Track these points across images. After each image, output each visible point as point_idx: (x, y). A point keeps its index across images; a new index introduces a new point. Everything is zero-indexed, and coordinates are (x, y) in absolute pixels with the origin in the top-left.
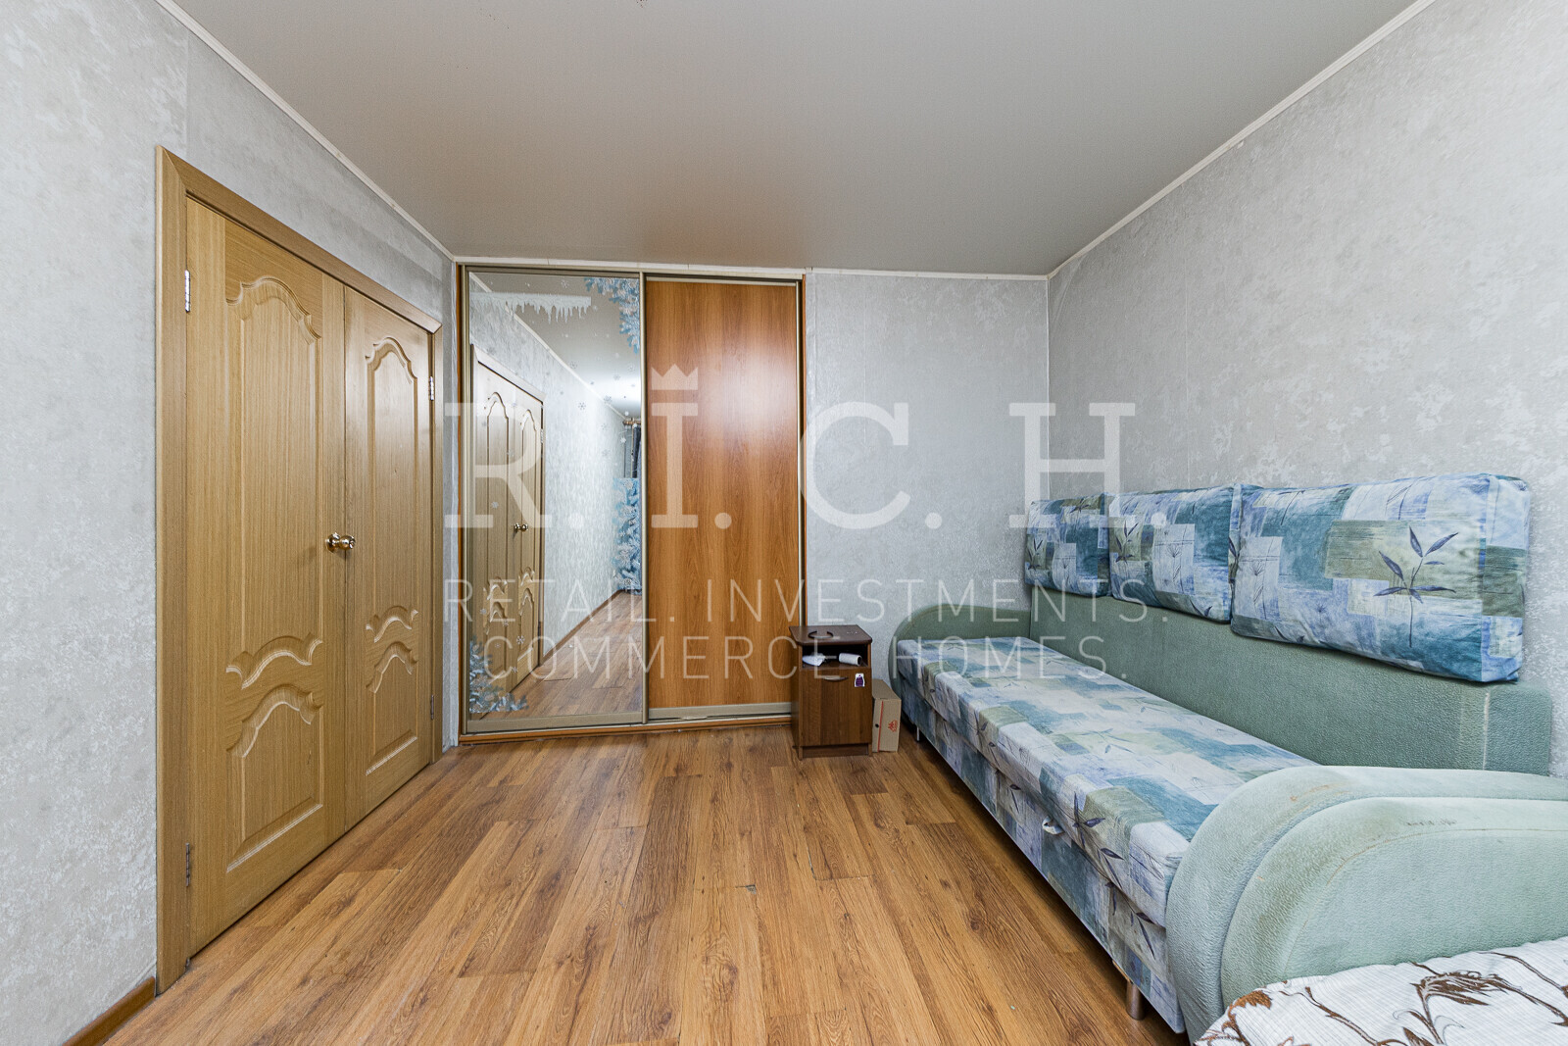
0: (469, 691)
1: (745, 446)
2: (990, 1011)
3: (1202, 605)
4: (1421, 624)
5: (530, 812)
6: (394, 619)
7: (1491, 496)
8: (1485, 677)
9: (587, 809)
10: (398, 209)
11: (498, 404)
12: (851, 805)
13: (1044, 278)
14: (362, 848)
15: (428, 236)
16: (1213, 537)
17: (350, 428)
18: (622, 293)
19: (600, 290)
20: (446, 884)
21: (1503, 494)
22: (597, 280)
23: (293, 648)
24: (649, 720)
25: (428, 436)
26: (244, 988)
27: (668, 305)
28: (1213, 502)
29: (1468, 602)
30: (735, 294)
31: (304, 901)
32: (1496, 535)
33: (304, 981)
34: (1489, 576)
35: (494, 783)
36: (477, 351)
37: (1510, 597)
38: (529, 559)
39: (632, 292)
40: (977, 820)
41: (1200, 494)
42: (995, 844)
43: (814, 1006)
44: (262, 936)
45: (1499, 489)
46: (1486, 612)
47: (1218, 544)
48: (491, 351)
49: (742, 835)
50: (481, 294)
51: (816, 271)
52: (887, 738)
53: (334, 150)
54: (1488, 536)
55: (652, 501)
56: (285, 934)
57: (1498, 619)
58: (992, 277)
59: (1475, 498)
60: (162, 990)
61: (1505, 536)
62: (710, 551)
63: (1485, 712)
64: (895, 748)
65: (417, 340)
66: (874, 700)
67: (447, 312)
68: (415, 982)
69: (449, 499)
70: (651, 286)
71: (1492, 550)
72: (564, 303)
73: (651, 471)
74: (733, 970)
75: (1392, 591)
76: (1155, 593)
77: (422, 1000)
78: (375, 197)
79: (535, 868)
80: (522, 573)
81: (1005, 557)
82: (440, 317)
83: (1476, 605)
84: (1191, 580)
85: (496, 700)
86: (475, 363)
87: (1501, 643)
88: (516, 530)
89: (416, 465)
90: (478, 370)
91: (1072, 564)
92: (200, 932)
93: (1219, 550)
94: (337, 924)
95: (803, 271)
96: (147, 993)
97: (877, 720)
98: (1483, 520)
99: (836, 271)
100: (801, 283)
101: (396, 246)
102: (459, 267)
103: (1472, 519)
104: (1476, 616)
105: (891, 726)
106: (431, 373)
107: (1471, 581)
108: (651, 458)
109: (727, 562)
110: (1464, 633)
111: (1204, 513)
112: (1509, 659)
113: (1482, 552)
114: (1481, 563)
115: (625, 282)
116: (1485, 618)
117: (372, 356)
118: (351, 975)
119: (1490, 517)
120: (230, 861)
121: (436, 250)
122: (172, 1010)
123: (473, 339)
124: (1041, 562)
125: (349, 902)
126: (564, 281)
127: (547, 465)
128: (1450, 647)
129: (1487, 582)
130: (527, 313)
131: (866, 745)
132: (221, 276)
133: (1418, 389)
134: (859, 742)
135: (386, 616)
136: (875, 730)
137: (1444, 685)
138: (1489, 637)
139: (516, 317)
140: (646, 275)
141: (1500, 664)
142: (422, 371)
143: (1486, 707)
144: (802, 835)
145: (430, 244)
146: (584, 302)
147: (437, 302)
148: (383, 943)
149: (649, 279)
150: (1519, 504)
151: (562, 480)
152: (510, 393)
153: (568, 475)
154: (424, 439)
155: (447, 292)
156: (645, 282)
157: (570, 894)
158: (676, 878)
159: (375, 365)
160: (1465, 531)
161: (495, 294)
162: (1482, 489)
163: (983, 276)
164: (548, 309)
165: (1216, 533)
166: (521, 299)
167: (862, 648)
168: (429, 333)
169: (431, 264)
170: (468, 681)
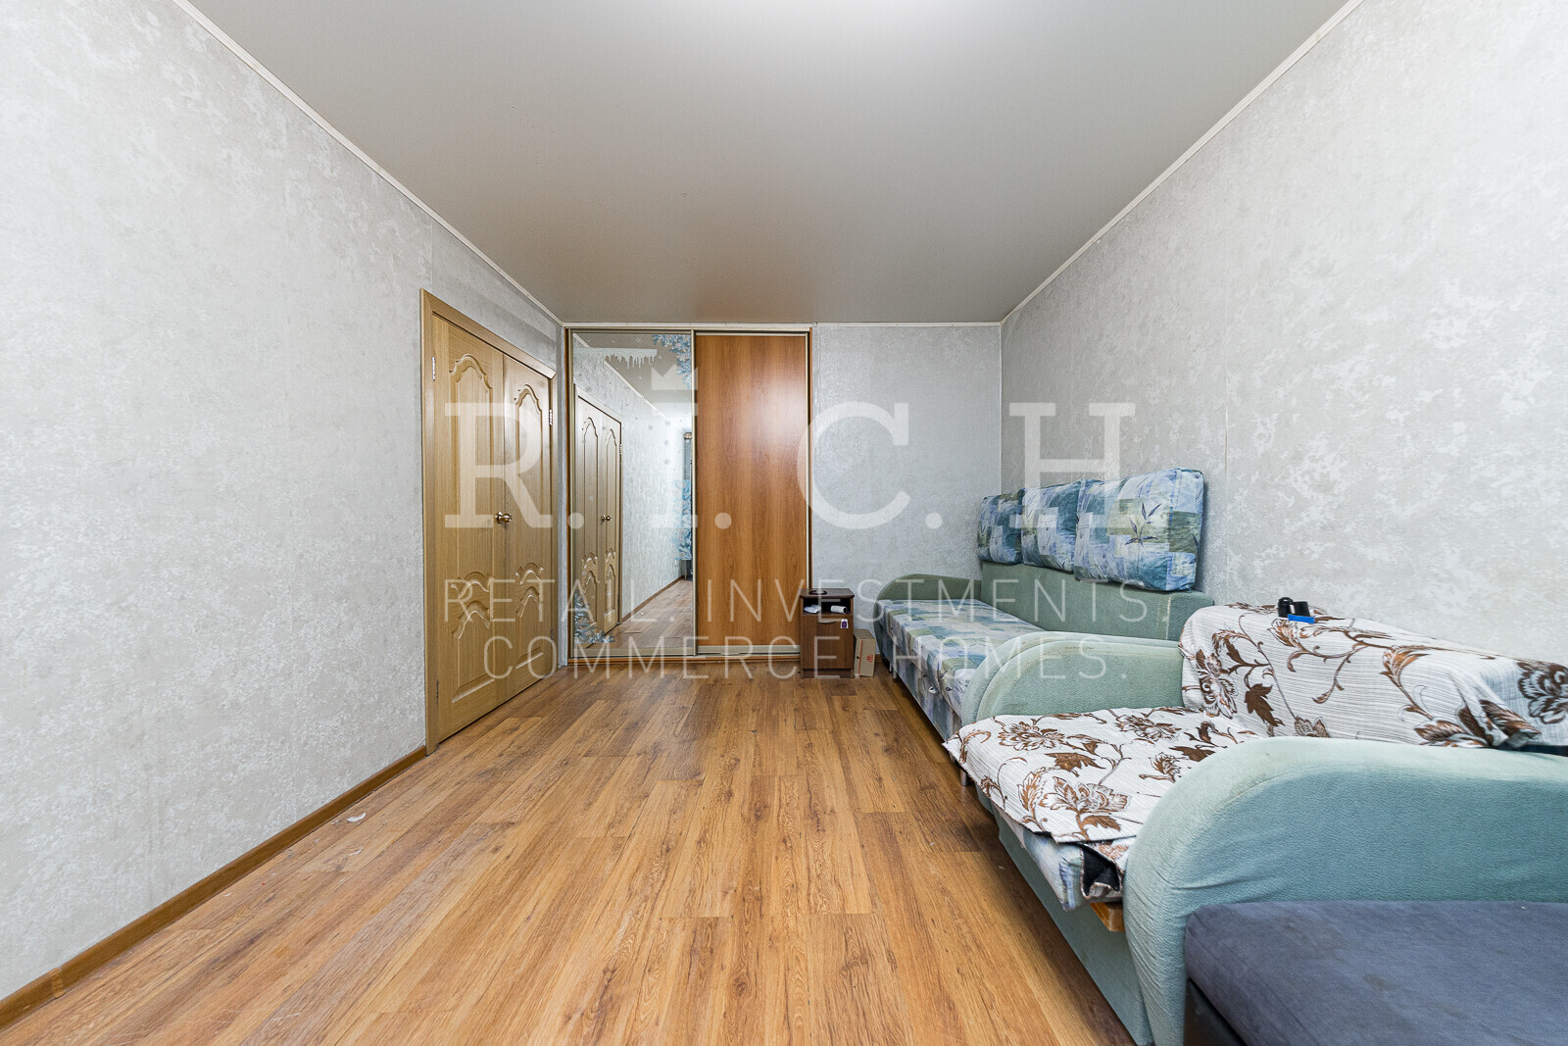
0: (574, 628)
1: (767, 456)
2: (880, 779)
3: (1060, 561)
4: (1142, 560)
5: (617, 696)
6: (530, 571)
7: (1177, 481)
8: (1168, 588)
9: (653, 698)
10: (531, 297)
11: (591, 426)
12: (829, 701)
13: (998, 324)
14: (517, 709)
15: (547, 311)
16: (1067, 515)
17: (507, 445)
18: (679, 345)
19: (663, 344)
20: (570, 724)
21: (1183, 480)
22: (661, 337)
23: (480, 580)
24: (697, 654)
25: (548, 451)
26: (470, 756)
27: (711, 353)
28: (1070, 491)
29: (1163, 545)
30: (760, 345)
31: (490, 728)
32: (1179, 504)
33: (501, 755)
34: (1174, 529)
35: (594, 683)
36: (577, 388)
37: (1185, 541)
38: (612, 542)
39: (686, 344)
40: (912, 709)
41: (1065, 487)
42: (918, 719)
43: (780, 773)
44: (472, 740)
45: (1181, 477)
46: (1171, 550)
47: (1070, 520)
48: (588, 390)
49: (754, 711)
50: (581, 347)
51: (819, 325)
52: (865, 668)
53: (497, 268)
54: (1174, 505)
55: (700, 496)
56: (484, 739)
57: (1177, 554)
58: (955, 324)
59: (1170, 483)
60: (428, 753)
61: (1183, 505)
62: (742, 533)
63: (1169, 608)
64: (872, 675)
65: (542, 384)
66: (855, 639)
67: (559, 363)
68: (561, 756)
69: (561, 493)
70: (699, 339)
71: (1176, 513)
72: (638, 354)
73: (699, 474)
74: (738, 760)
75: (1132, 541)
76: (1040, 556)
77: (565, 763)
78: (518, 292)
79: (624, 720)
80: (607, 553)
81: (965, 540)
82: (555, 367)
83: (1166, 546)
84: (1054, 545)
85: (593, 635)
86: (577, 397)
87: (1178, 568)
88: (603, 520)
89: (542, 470)
90: (579, 402)
91: (1000, 541)
92: (443, 733)
93: (1071, 524)
94: (511, 738)
95: (811, 325)
96: (420, 754)
97: (857, 654)
98: (1172, 496)
99: (836, 325)
100: (809, 333)
101: (530, 323)
102: (567, 330)
103: (1167, 496)
104: (1166, 552)
105: (869, 658)
106: (550, 408)
107: (1164, 532)
108: (699, 465)
109: (754, 541)
110: (1159, 563)
111: (1064, 499)
112: (1182, 578)
113: (1171, 515)
114: (1170, 521)
115: (680, 338)
116: (1170, 554)
117: (517, 397)
118: (524, 754)
119: (1176, 494)
120: (454, 696)
121: (553, 320)
122: (436, 761)
123: (575, 381)
124: (984, 542)
125: (517, 729)
126: (639, 339)
127: (624, 471)
128: (1153, 571)
129: (1172, 532)
130: (613, 361)
131: (849, 670)
132: (447, 357)
133: (1170, 416)
134: (843, 667)
135: (527, 568)
136: (857, 661)
137: (1154, 595)
138: (1171, 565)
139: (606, 363)
140: (695, 331)
141: (1178, 580)
142: (545, 406)
143: (1169, 605)
144: (793, 712)
145: (548, 317)
146: (652, 353)
147: (554, 357)
148: (539, 744)
149: (698, 334)
150: (1192, 486)
151: (635, 483)
152: (600, 420)
153: (640, 480)
154: (547, 452)
155: (559, 350)
156: (695, 337)
157: (645, 731)
158: (709, 727)
159: (520, 403)
160: (1164, 502)
161: (593, 349)
162: (1173, 478)
163: (950, 324)
164: (627, 359)
165: (1069, 512)
166: (609, 352)
167: (847, 601)
168: (549, 379)
169: (549, 330)
170: (574, 622)
